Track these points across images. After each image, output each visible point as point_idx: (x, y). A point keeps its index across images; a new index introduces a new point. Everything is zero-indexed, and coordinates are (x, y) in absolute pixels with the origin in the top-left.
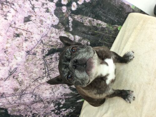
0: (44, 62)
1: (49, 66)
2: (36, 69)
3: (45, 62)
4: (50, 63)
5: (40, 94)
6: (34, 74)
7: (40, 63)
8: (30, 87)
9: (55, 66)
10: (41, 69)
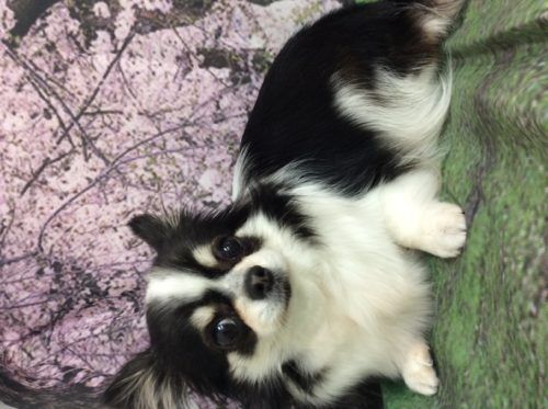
0: (28, 72)
1: (62, 87)
2: (9, 115)
3: (32, 72)
4: (57, 70)
5: (79, 254)
6: (12, 147)
7: (9, 79)
8: (20, 225)
9: (95, 85)
10: (34, 116)
